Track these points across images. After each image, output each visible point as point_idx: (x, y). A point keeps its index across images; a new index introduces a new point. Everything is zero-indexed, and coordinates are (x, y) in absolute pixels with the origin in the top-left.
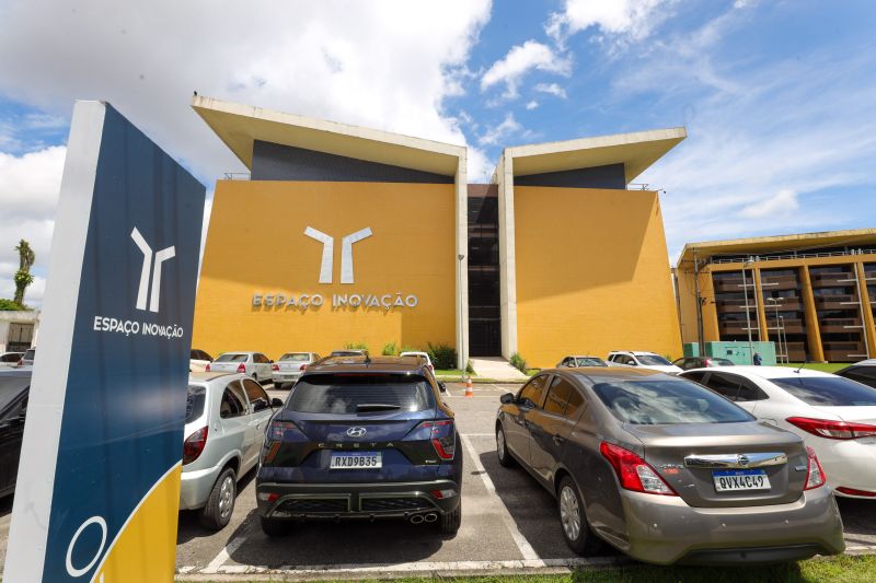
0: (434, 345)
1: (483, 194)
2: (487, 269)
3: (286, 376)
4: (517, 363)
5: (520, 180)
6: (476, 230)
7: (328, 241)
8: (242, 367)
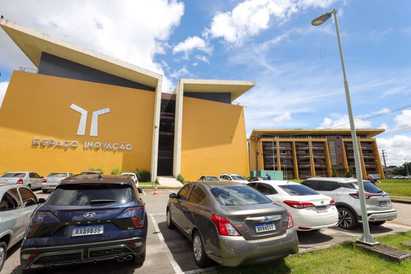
0: (139, 169)
1: (169, 98)
2: (168, 134)
3: (51, 186)
4: (180, 179)
5: (186, 94)
6: (164, 115)
7: (84, 113)
8: (21, 180)
